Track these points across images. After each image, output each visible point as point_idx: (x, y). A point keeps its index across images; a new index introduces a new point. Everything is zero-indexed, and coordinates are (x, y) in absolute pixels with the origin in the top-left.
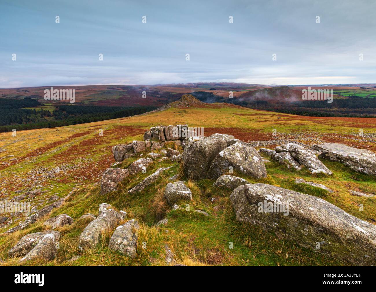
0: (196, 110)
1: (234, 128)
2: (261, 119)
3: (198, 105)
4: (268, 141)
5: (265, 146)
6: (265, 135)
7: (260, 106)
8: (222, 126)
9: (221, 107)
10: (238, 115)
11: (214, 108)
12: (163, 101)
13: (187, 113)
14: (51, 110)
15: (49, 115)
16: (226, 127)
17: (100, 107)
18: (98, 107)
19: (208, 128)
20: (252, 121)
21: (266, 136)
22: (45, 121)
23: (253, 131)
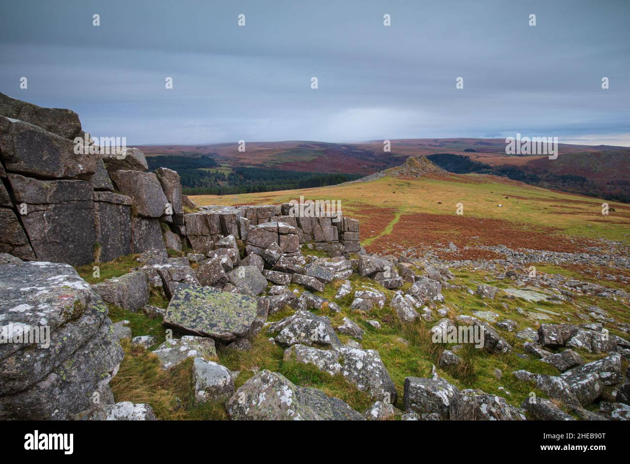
0: (428, 183)
1: (497, 221)
2: (565, 209)
3: (436, 175)
4: (570, 254)
5: (557, 263)
6: (566, 240)
7: (569, 185)
8: (472, 214)
9: (481, 181)
10: (514, 199)
11: (466, 182)
12: (377, 166)
13: (412, 187)
14: (227, 173)
15: (223, 180)
16: (479, 216)
17: (284, 172)
18: (282, 171)
19: (441, 215)
20: (542, 211)
21: (570, 242)
22: (218, 186)
23: (538, 229)
